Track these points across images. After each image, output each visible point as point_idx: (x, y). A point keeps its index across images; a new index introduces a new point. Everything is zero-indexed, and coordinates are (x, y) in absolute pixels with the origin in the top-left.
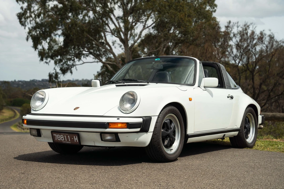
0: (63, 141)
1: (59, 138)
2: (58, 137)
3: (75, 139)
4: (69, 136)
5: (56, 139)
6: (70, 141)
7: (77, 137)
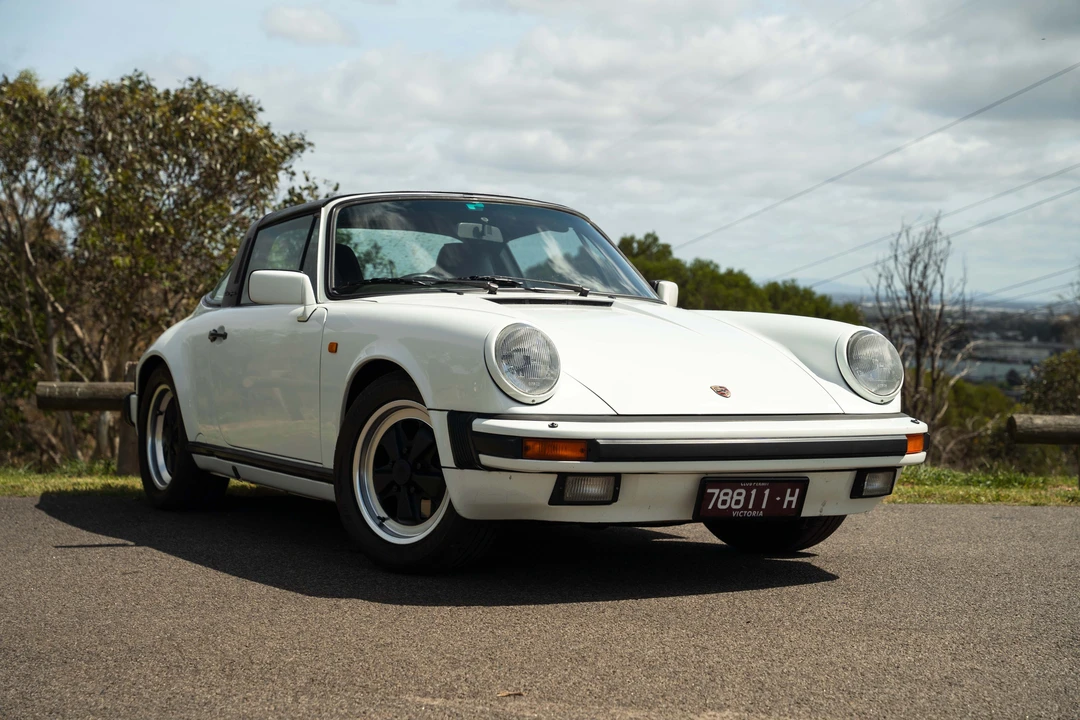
0: (735, 510)
1: (724, 502)
2: (722, 498)
3: (788, 498)
4: (767, 492)
5: (710, 507)
6: (764, 506)
7: (797, 491)
